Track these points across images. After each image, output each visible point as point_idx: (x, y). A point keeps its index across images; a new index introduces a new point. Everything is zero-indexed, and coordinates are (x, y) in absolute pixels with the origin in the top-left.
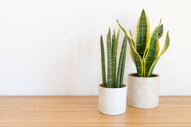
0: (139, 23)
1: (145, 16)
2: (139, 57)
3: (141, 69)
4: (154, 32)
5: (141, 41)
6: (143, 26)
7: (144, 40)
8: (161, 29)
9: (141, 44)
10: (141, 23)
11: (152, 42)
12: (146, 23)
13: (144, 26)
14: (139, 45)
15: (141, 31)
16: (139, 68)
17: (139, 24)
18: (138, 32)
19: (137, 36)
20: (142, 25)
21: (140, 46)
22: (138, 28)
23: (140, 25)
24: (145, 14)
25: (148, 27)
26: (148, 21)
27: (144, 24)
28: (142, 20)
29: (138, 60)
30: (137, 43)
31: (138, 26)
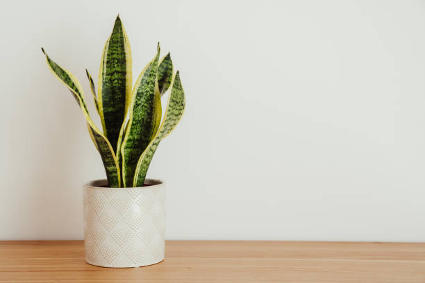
0: (106, 53)
1: (121, 33)
2: (106, 142)
3: (116, 172)
4: (143, 75)
5: (112, 99)
6: (116, 61)
7: (120, 96)
8: (165, 65)
9: (113, 106)
10: (112, 54)
11: (139, 102)
12: (124, 54)
13: (118, 60)
14: (110, 110)
15: (112, 74)
16: (110, 169)
17: (106, 57)
18: (105, 77)
19: (103, 87)
20: (114, 59)
21: (112, 113)
22: (105, 65)
23: (110, 57)
24: (121, 29)
25: (127, 63)
26: (129, 46)
27: (120, 57)
28: (115, 45)
29: (106, 149)
30: (105, 105)
31: (106, 60)
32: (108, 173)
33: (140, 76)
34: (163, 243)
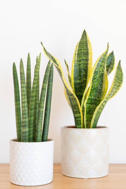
0: (77, 49)
1: (86, 39)
2: (75, 99)
3: (80, 117)
4: (98, 61)
5: (80, 75)
6: (83, 54)
7: (84, 74)
8: (111, 58)
9: (80, 79)
10: (80, 50)
11: (95, 77)
12: (88, 49)
13: (84, 53)
14: (78, 81)
15: (80, 61)
16: (77, 115)
17: (77, 51)
18: (76, 62)
19: (75, 68)
20: (81, 52)
21: (79, 84)
22: (76, 56)
23: (79, 52)
24: (86, 37)
25: (90, 55)
26: (91, 46)
27: (85, 51)
28: (82, 45)
29: (75, 103)
30: (75, 79)
31: (77, 53)
32: (76, 118)
33: (96, 62)
34: (108, 165)
